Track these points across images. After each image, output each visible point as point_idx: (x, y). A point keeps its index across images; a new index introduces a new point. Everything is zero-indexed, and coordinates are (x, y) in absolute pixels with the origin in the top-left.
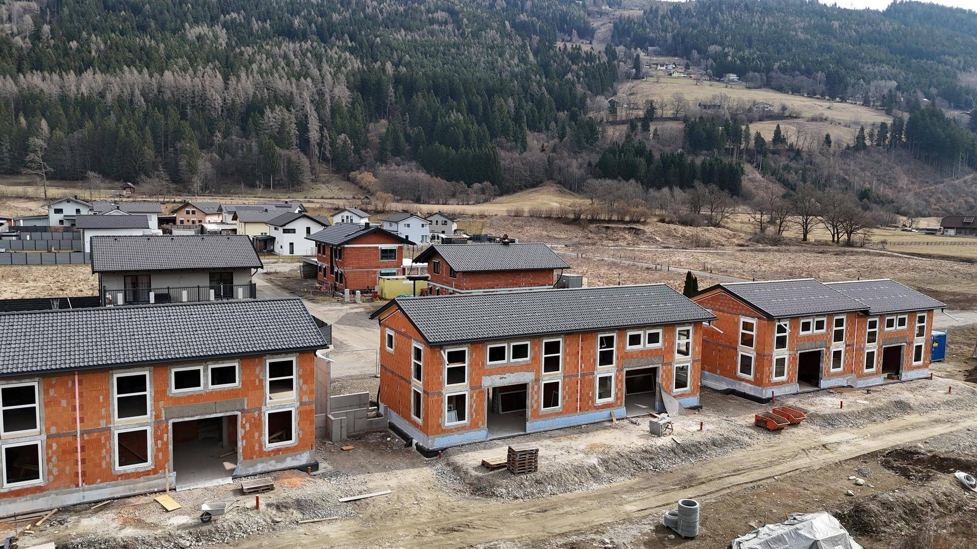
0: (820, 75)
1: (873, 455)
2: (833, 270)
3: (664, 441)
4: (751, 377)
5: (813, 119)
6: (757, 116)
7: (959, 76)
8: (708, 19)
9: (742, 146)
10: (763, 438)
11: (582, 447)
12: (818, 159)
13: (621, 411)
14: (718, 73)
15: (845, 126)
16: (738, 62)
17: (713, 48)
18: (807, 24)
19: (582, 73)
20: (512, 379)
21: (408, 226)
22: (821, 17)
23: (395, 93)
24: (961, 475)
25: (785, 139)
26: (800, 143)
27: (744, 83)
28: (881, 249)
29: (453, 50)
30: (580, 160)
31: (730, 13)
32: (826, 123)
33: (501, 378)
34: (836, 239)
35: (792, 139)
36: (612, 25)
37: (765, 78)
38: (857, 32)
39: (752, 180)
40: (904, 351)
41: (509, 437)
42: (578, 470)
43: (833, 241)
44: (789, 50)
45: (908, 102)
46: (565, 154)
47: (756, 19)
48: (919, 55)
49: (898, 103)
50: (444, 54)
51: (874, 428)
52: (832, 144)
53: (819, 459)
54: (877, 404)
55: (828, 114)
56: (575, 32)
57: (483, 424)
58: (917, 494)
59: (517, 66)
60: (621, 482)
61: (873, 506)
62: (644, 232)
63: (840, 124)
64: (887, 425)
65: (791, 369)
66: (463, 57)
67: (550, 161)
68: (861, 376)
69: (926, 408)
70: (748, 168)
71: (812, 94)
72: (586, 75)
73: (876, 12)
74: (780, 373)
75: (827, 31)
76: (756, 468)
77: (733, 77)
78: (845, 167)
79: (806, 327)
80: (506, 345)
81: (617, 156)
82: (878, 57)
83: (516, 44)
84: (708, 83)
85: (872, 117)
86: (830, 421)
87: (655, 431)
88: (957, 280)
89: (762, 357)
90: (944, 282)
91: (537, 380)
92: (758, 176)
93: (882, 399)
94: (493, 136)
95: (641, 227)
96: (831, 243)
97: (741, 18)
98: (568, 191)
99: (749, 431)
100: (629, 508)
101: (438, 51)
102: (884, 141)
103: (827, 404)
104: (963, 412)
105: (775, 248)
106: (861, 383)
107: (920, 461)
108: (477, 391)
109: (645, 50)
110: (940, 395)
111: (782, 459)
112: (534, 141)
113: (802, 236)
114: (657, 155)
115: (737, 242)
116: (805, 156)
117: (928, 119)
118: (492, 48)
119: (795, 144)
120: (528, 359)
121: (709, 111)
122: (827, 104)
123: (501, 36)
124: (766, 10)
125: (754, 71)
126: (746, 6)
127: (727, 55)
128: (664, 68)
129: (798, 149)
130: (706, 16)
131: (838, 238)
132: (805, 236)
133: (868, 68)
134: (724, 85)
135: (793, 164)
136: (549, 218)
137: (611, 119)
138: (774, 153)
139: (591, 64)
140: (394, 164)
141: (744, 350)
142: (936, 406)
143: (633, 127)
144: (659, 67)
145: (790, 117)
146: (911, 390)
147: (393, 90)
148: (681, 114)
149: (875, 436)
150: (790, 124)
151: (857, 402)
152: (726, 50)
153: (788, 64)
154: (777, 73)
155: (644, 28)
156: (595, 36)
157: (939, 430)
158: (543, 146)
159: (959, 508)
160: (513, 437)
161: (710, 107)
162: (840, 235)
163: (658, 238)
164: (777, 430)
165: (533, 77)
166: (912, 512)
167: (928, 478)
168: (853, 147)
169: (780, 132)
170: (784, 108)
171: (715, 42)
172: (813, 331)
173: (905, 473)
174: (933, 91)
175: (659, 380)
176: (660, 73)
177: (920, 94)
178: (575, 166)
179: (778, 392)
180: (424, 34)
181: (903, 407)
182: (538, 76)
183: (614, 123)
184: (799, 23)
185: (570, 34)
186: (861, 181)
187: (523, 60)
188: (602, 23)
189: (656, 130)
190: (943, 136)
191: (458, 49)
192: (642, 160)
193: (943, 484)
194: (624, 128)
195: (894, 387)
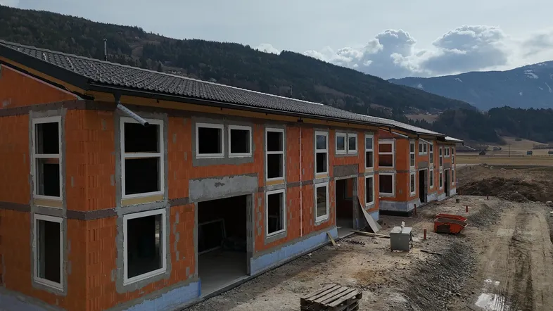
4: (392, 195)
7: (314, 87)
13: (334, 231)
16: (215, 72)
17: (202, 65)
20: (231, 187)
33: (217, 185)
36: (142, 47)
40: (450, 174)
41: (231, 288)
56: (119, 49)
57: (192, 271)
65: (417, 185)
68: (439, 192)
73: (276, 55)
74: (413, 188)
80: (220, 126)
89: (402, 173)
91: (261, 190)
93: (474, 204)
108: (182, 207)
109: (163, 63)
120: (249, 155)
123: (69, 45)
125: (225, 78)
127: (209, 69)
128: (175, 72)
133: (277, 80)
141: (382, 171)
144: (172, 72)
152: (208, 66)
153: (240, 75)
154: (235, 79)
155: (162, 51)
156: (132, 53)
160: (237, 285)
171: (202, 62)
172: (423, 152)
174: (305, 92)
175: (357, 193)
185: (116, 50)
188: (136, 46)
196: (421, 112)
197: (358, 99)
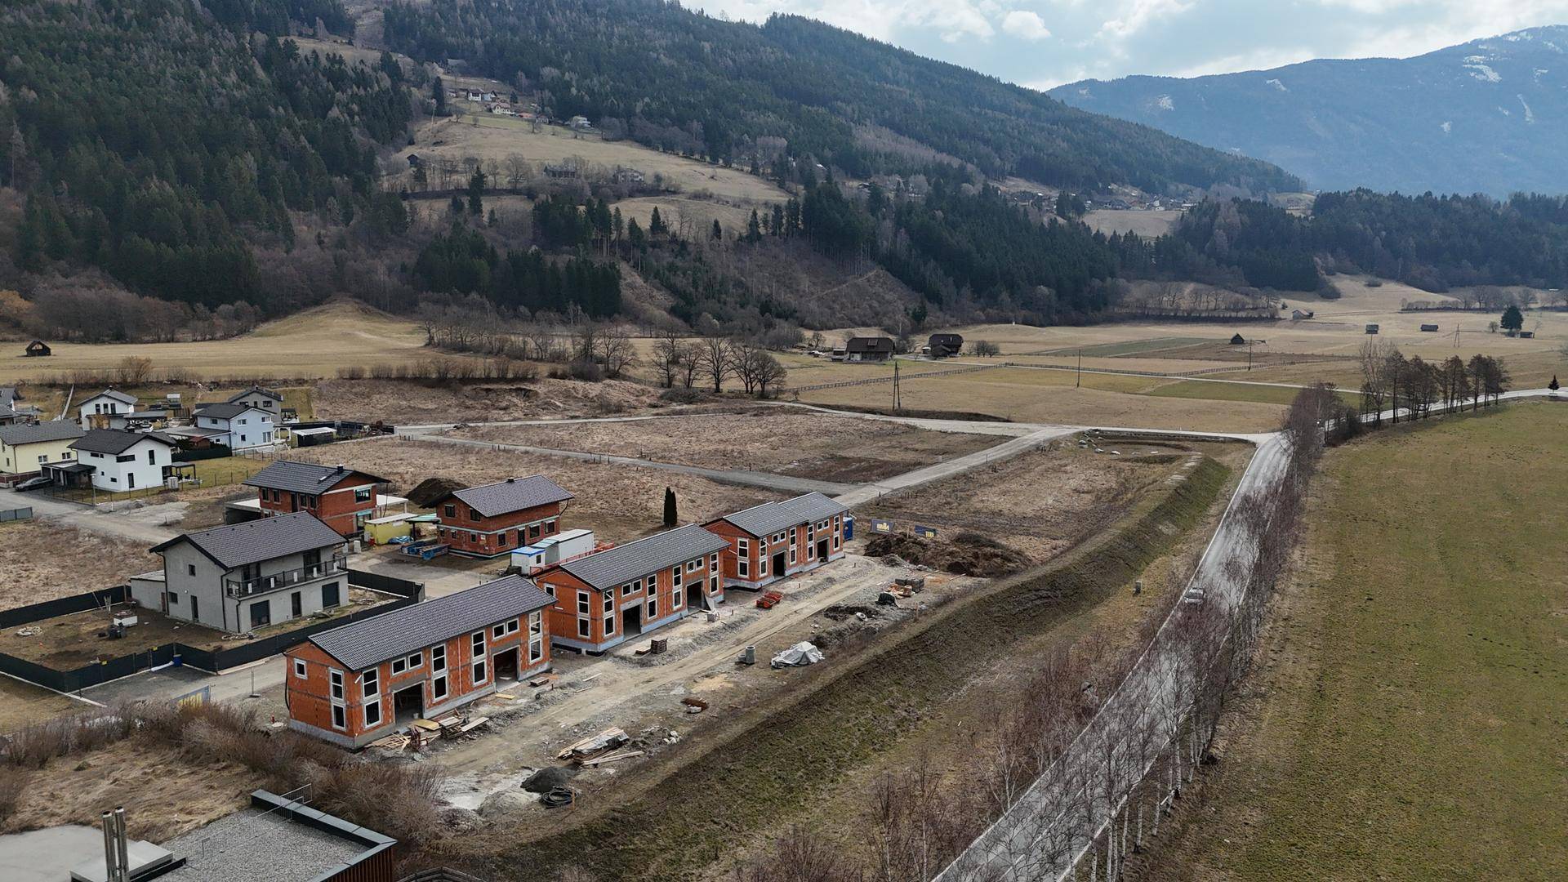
0: (696, 126)
1: (820, 612)
2: (757, 441)
3: (717, 624)
4: (747, 577)
5: (697, 196)
6: (625, 190)
7: (854, 131)
8: (533, 19)
9: (614, 237)
10: (763, 613)
11: (678, 635)
12: (708, 255)
13: (685, 612)
14: (561, 112)
15: (734, 206)
16: (587, 98)
17: (548, 72)
18: (670, 42)
19: (355, 107)
20: (633, 604)
21: (244, 422)
22: (688, 34)
23: (25, 140)
24: (859, 614)
25: (665, 227)
26: (685, 231)
27: (597, 131)
28: (793, 402)
29: (108, 51)
30: (387, 261)
31: (564, 14)
32: (711, 202)
33: (629, 604)
34: (749, 389)
35: (674, 226)
36: (381, 14)
37: (626, 126)
38: (734, 61)
39: (631, 286)
40: (829, 542)
41: (643, 636)
42: (685, 646)
43: (747, 391)
44: (652, 81)
45: (802, 170)
46: (361, 250)
47: (602, 27)
48: (811, 99)
49: (789, 171)
50: (90, 55)
51: (817, 597)
52: (722, 233)
53: (795, 619)
54: (818, 581)
55: (713, 187)
56: (320, 22)
57: (625, 632)
58: (841, 626)
59: (239, 87)
60: (706, 649)
61: (824, 635)
62: (536, 393)
63: (727, 202)
64: (824, 593)
65: (769, 567)
66: (130, 63)
67: (339, 262)
68: (807, 564)
69: (844, 579)
70: (624, 268)
71: (688, 155)
72: (363, 111)
73: (754, 27)
74: (763, 571)
75: (695, 55)
76: (766, 629)
77: (582, 120)
78: (739, 265)
79: (776, 539)
80: (630, 583)
81: (447, 258)
82: (762, 101)
83: (226, 44)
84: (548, 128)
85: (765, 193)
86: (794, 597)
87: (711, 619)
88: (862, 441)
89: (754, 562)
90: (852, 445)
91: (645, 602)
92: (639, 281)
93: (819, 578)
94: (233, 220)
95: (532, 387)
96: (745, 395)
97: (580, 23)
98: (376, 310)
99: (756, 610)
100: (718, 658)
101: (76, 50)
102: (780, 228)
103: (791, 586)
104: (862, 579)
105: (692, 407)
106: (807, 568)
107: (842, 611)
108: (618, 614)
109: (444, 64)
110: (849, 569)
111: (777, 623)
112: (305, 227)
113: (714, 386)
114: (502, 254)
115: (648, 401)
116: (691, 248)
117: (825, 201)
118: (184, 50)
119: (678, 232)
121: (562, 181)
122: (709, 171)
123: (196, 30)
124: (615, 16)
125: (611, 116)
126: (585, 5)
127: (568, 85)
128: (479, 99)
129: (683, 241)
130: (529, 14)
131: (752, 388)
132: (718, 385)
133: (752, 117)
134: (571, 133)
135: (679, 263)
136: (402, 378)
137: (417, 189)
138: (654, 245)
139: (365, 89)
140: (58, 275)
141: (741, 560)
142: (848, 577)
143: (457, 206)
144: (471, 97)
145: (667, 192)
146: (834, 568)
147: (22, 136)
148: (523, 184)
149: (819, 602)
150: (668, 202)
151: (806, 582)
152: (567, 76)
153: (654, 106)
154: (640, 118)
155: (437, 26)
156: (357, 32)
157: (850, 592)
158: (319, 236)
159: (858, 630)
160: (645, 635)
161: (561, 174)
162: (754, 384)
163: (558, 404)
164: (770, 608)
165: (273, 110)
166: (840, 634)
167: (846, 618)
168: (747, 237)
169: (659, 218)
170: (658, 178)
171: (548, 62)
172: (780, 540)
173: (835, 618)
174: (828, 153)
175: (703, 589)
176: (477, 108)
177: (813, 159)
178: (381, 270)
179: (763, 583)
180: (37, 13)
181: (831, 580)
182: (280, 108)
183: (425, 195)
184: (660, 40)
185: (312, 24)
186: (761, 284)
187: (246, 76)
188: (363, 8)
189: (492, 212)
190: (842, 224)
191: (117, 48)
192: (483, 262)
193: (852, 619)
194: (443, 205)
195: (825, 567)
196: (1140, 201)
197: (970, 167)
